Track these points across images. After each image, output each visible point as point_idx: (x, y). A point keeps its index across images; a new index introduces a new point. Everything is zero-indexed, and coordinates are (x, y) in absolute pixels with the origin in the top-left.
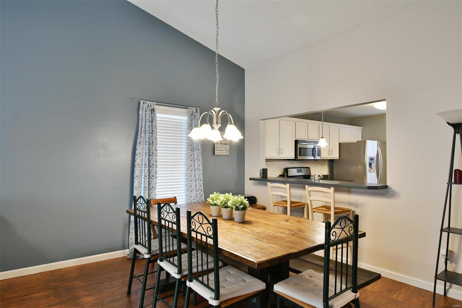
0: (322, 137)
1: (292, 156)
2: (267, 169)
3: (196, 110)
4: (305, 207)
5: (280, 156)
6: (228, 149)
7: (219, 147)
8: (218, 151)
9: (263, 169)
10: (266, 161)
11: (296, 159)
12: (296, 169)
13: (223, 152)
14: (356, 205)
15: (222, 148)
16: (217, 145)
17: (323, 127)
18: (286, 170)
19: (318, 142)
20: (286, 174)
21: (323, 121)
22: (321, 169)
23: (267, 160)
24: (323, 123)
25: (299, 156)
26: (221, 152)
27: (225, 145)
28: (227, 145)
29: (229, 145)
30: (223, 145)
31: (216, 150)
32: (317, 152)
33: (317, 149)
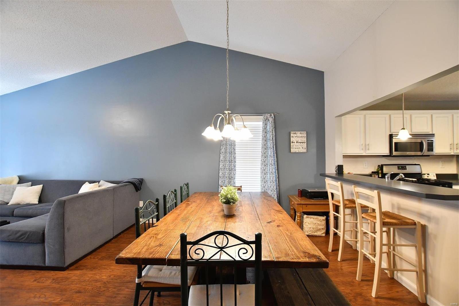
0: (403, 129)
1: (387, 152)
2: (343, 166)
3: (271, 115)
4: (368, 210)
5: (367, 153)
6: (305, 147)
7: (295, 145)
8: (294, 149)
9: (338, 165)
10: (343, 158)
11: (391, 155)
12: (397, 166)
13: (300, 149)
14: (429, 218)
15: (299, 146)
16: (293, 143)
17: (404, 116)
18: (381, 167)
19: (398, 135)
20: (380, 171)
21: (404, 109)
22: (443, 167)
23: (345, 157)
24: (404, 112)
25: (395, 151)
26: (297, 149)
27: (302, 143)
28: (304, 143)
29: (306, 143)
30: (300, 143)
31: (292, 148)
32: (427, 146)
33: (427, 142)
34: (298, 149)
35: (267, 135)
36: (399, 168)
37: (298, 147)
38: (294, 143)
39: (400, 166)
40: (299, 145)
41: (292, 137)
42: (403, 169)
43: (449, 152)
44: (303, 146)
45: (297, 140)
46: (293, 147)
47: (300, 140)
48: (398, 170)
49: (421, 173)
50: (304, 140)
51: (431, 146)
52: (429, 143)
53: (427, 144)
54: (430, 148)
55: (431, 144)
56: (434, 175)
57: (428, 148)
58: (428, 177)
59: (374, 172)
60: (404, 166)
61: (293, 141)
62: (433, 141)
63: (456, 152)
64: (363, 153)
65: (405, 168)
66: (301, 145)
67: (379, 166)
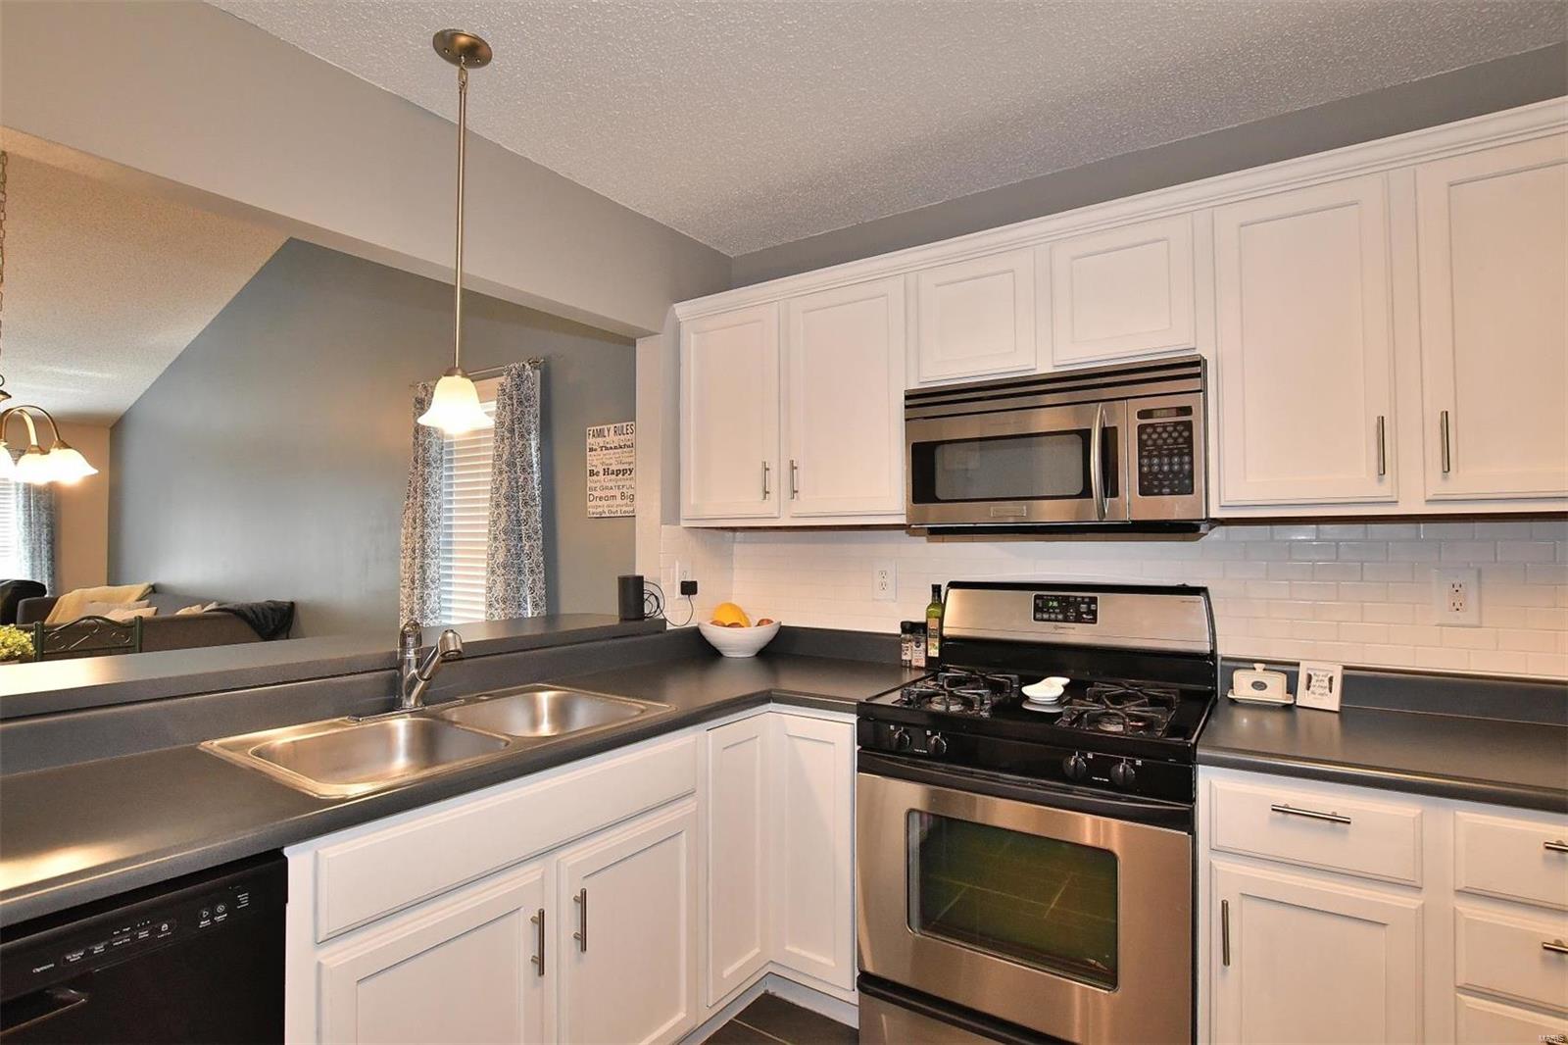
6: (631, 491)
7: (599, 485)
8: (599, 502)
12: (1033, 594)
13: (615, 502)
15: (612, 489)
25: (916, 499)
26: (605, 504)
27: (620, 476)
28: (626, 476)
29: (633, 473)
30: (614, 476)
31: (591, 498)
32: (1140, 457)
33: (1142, 429)
34: (608, 502)
36: (1041, 609)
37: (609, 493)
38: (598, 474)
39: (1057, 598)
40: (613, 484)
41: (591, 450)
42: (1072, 613)
43: (1383, 491)
44: (625, 490)
45: (606, 462)
46: (593, 492)
47: (613, 461)
48: (1035, 619)
49: (1213, 655)
50: (627, 460)
51: (1171, 456)
52: (1155, 432)
53: (1145, 437)
54: (1161, 465)
55: (1175, 435)
56: (1331, 679)
57: (1150, 472)
58: (1259, 686)
59: (910, 628)
60: (1083, 598)
61: (593, 468)
62: (1187, 411)
63: (1437, 487)
64: (776, 515)
65: (1087, 613)
66: (619, 483)
67: (936, 589)
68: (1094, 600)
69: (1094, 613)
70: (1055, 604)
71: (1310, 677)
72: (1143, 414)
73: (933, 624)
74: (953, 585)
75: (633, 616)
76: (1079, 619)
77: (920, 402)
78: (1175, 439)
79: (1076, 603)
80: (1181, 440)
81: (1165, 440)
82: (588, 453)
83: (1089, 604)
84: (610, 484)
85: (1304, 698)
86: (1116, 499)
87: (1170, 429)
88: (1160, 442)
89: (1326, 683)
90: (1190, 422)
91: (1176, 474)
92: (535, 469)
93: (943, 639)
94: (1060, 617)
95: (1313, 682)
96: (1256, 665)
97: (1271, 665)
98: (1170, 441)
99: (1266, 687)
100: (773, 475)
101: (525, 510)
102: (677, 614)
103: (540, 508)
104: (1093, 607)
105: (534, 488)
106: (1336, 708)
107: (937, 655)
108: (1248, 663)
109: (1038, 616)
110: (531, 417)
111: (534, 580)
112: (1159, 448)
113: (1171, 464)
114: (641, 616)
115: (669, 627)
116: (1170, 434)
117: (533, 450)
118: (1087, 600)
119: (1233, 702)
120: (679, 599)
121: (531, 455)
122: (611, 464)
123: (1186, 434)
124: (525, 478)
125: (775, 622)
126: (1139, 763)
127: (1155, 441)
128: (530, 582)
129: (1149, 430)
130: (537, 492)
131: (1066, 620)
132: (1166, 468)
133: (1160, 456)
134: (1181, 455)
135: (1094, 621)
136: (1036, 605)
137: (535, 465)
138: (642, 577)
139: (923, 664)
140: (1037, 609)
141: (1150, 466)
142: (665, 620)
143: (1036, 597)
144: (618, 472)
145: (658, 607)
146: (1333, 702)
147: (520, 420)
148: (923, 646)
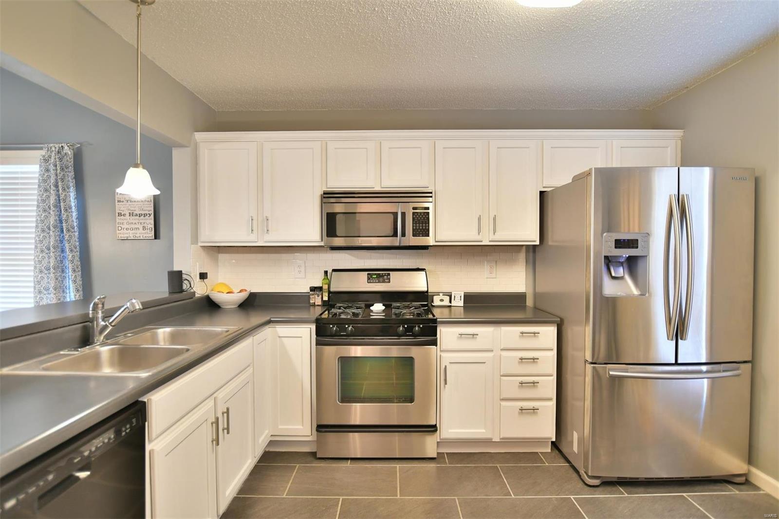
6: (149, 226)
7: (125, 221)
8: (125, 231)
13: (138, 231)
26: (131, 232)
27: (142, 217)
28: (147, 217)
29: (152, 216)
30: (138, 217)
31: (120, 228)
32: (413, 223)
33: (414, 213)
34: (134, 231)
35: (49, 197)
36: (370, 278)
37: (134, 226)
38: (124, 215)
39: (375, 274)
40: (137, 221)
41: (119, 201)
42: (381, 280)
43: (479, 238)
44: (145, 225)
45: (131, 209)
46: (121, 226)
47: (137, 209)
48: (368, 282)
49: (427, 292)
50: (148, 209)
51: (422, 223)
52: (418, 215)
53: (414, 216)
54: (419, 226)
55: (424, 216)
56: (461, 297)
57: (416, 228)
58: (442, 300)
59: (313, 289)
60: (385, 274)
61: (121, 212)
62: (428, 208)
63: (492, 237)
64: (256, 241)
65: (387, 279)
66: (141, 221)
67: (326, 272)
68: (389, 274)
69: (389, 279)
70: (375, 276)
71: (455, 297)
72: (414, 208)
73: (325, 287)
74: (334, 270)
75: (178, 291)
76: (384, 282)
77: (328, 196)
78: (424, 218)
79: (382, 276)
80: (426, 218)
81: (421, 218)
82: (117, 203)
83: (387, 276)
84: (134, 222)
85: (453, 303)
86: (404, 238)
87: (422, 214)
88: (419, 218)
89: (459, 298)
90: (429, 213)
91: (424, 230)
92: (73, 210)
93: (330, 292)
94: (377, 281)
95: (456, 298)
96: (440, 294)
97: (445, 294)
98: (422, 218)
99: (443, 300)
100: (255, 222)
101: (68, 235)
102: (200, 289)
103: (78, 233)
104: (389, 277)
105: (73, 221)
106: (462, 305)
107: (327, 299)
108: (438, 294)
109: (369, 281)
110: (70, 178)
111: (76, 276)
112: (419, 221)
113: (422, 226)
114: (182, 291)
115: (197, 295)
116: (422, 216)
117: (71, 198)
118: (386, 274)
119: (434, 306)
120: (199, 281)
121: (70, 201)
122: (135, 210)
123: (427, 216)
124: (67, 215)
125: (248, 291)
126: (421, 326)
127: (417, 218)
128: (73, 277)
129: (416, 214)
130: (75, 224)
131: (379, 282)
132: (421, 228)
133: (419, 223)
134: (426, 223)
135: (389, 282)
136: (368, 277)
137: (74, 208)
138: (181, 271)
139: (320, 303)
140: (369, 279)
141: (416, 226)
142: (194, 292)
143: (368, 274)
144: (140, 215)
145: (191, 286)
146: (461, 304)
147: (62, 180)
148: (320, 296)
